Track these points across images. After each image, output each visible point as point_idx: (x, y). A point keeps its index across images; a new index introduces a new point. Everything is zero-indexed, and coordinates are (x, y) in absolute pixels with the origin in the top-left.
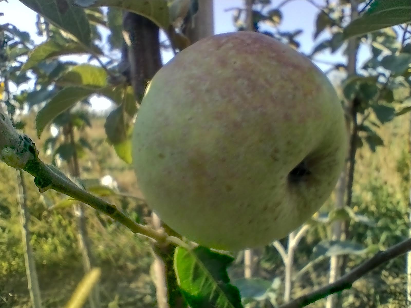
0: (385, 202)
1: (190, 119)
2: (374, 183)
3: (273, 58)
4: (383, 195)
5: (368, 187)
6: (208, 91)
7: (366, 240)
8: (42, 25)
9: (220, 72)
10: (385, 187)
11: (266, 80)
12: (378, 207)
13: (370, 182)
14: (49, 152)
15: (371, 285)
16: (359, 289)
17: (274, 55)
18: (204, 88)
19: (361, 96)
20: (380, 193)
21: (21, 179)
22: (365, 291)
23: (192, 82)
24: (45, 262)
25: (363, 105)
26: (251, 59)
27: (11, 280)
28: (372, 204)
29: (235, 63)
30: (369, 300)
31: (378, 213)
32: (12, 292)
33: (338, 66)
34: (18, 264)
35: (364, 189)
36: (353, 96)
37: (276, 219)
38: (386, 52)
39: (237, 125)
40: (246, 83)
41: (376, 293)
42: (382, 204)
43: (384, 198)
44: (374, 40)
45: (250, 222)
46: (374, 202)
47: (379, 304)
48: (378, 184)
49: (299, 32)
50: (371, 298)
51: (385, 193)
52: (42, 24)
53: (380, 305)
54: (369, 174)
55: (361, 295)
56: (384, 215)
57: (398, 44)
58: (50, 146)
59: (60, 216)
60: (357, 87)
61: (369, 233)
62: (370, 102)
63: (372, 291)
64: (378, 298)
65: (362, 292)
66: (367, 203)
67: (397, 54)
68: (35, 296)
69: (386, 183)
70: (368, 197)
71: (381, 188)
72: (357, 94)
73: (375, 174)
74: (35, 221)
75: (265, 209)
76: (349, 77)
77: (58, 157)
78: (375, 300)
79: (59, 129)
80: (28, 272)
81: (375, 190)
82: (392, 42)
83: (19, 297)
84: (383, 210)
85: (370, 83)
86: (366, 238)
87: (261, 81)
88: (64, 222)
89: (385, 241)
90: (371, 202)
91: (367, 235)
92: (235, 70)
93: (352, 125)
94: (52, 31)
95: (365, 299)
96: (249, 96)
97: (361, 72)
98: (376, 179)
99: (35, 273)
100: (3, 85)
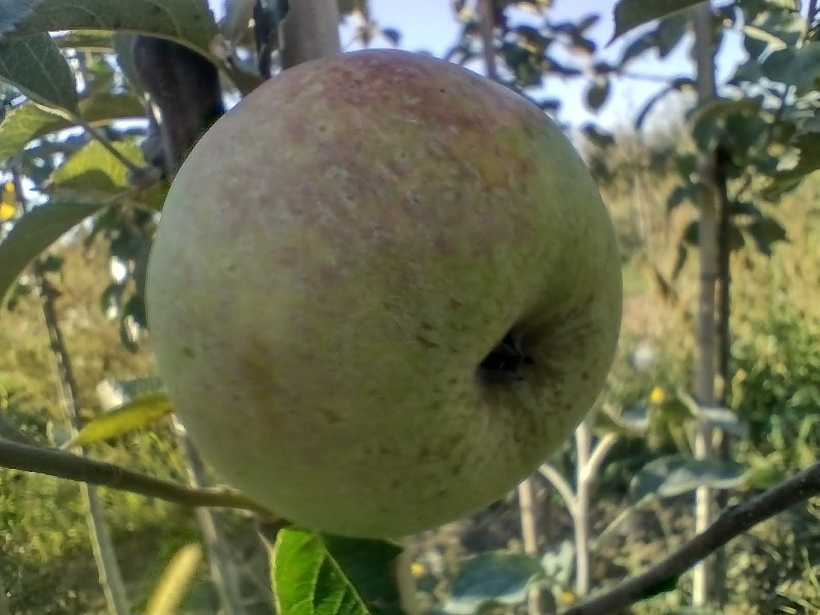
0: (804, 354)
1: (232, 268)
2: (779, 317)
3: (412, 109)
4: (798, 341)
5: (768, 326)
6: (265, 201)
7: (770, 436)
8: (72, 60)
9: (288, 155)
10: (801, 324)
11: (392, 165)
12: (789, 365)
13: (771, 315)
14: (113, 312)
15: (787, 527)
16: (763, 537)
17: (414, 101)
18: (255, 194)
19: (731, 141)
20: (792, 336)
21: (65, 371)
22: (774, 539)
23: (233, 182)
24: (131, 526)
25: (737, 160)
26: (358, 117)
27: (72, 566)
28: (778, 362)
29: (323, 129)
30: (785, 558)
31: (792, 377)
32: (76, 589)
33: (678, 84)
34: (80, 534)
35: (760, 329)
36: (712, 144)
37: (456, 471)
38: (775, 45)
39: (329, 276)
40: (345, 174)
41: (798, 543)
42: (797, 359)
43: (802, 347)
44: (749, 22)
45: (396, 484)
46: (783, 357)
47: (807, 564)
48: (787, 319)
49: (592, 20)
50: (790, 554)
51: (803, 336)
52: (71, 58)
53: (809, 567)
54: (768, 299)
55: (768, 549)
56: (804, 381)
57: (800, 25)
58: (113, 300)
59: (153, 435)
60: (720, 123)
61: (775, 420)
62: (753, 152)
63: (790, 539)
64: (805, 553)
65: (768, 542)
66: (767, 358)
67: (799, 45)
68: (116, 595)
69: (802, 315)
70: (768, 346)
71: (793, 327)
72: (722, 139)
73: (780, 298)
74: (104, 449)
75: (425, 453)
76: (701, 102)
77: (130, 320)
78: (799, 558)
79: (127, 265)
80: (97, 550)
81: (781, 331)
82: (789, 21)
83: (88, 597)
84: (802, 372)
85: (746, 113)
86: (769, 431)
87: (381, 167)
88: (163, 446)
89: (809, 433)
90: (775, 356)
91: (771, 424)
92: (322, 146)
93: (717, 203)
94: (92, 72)
95: (777, 557)
96: (351, 205)
97: (727, 92)
98: (783, 308)
99: (110, 550)
100: (10, 187)
